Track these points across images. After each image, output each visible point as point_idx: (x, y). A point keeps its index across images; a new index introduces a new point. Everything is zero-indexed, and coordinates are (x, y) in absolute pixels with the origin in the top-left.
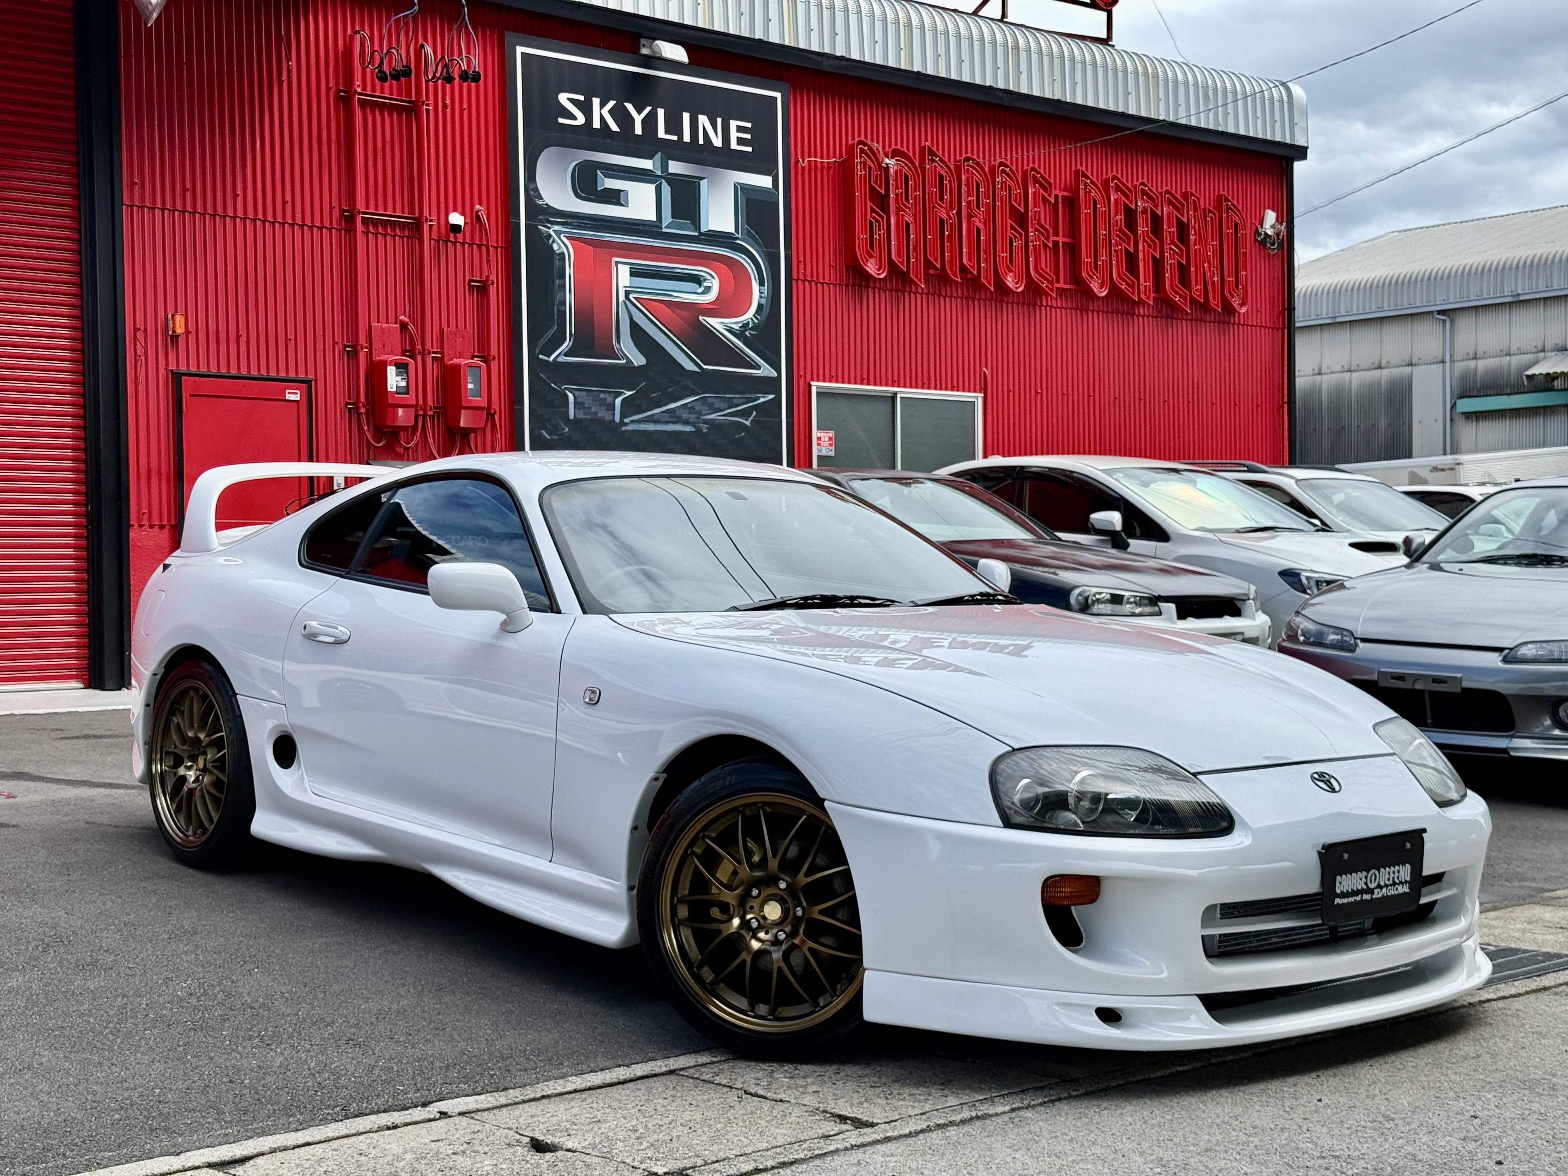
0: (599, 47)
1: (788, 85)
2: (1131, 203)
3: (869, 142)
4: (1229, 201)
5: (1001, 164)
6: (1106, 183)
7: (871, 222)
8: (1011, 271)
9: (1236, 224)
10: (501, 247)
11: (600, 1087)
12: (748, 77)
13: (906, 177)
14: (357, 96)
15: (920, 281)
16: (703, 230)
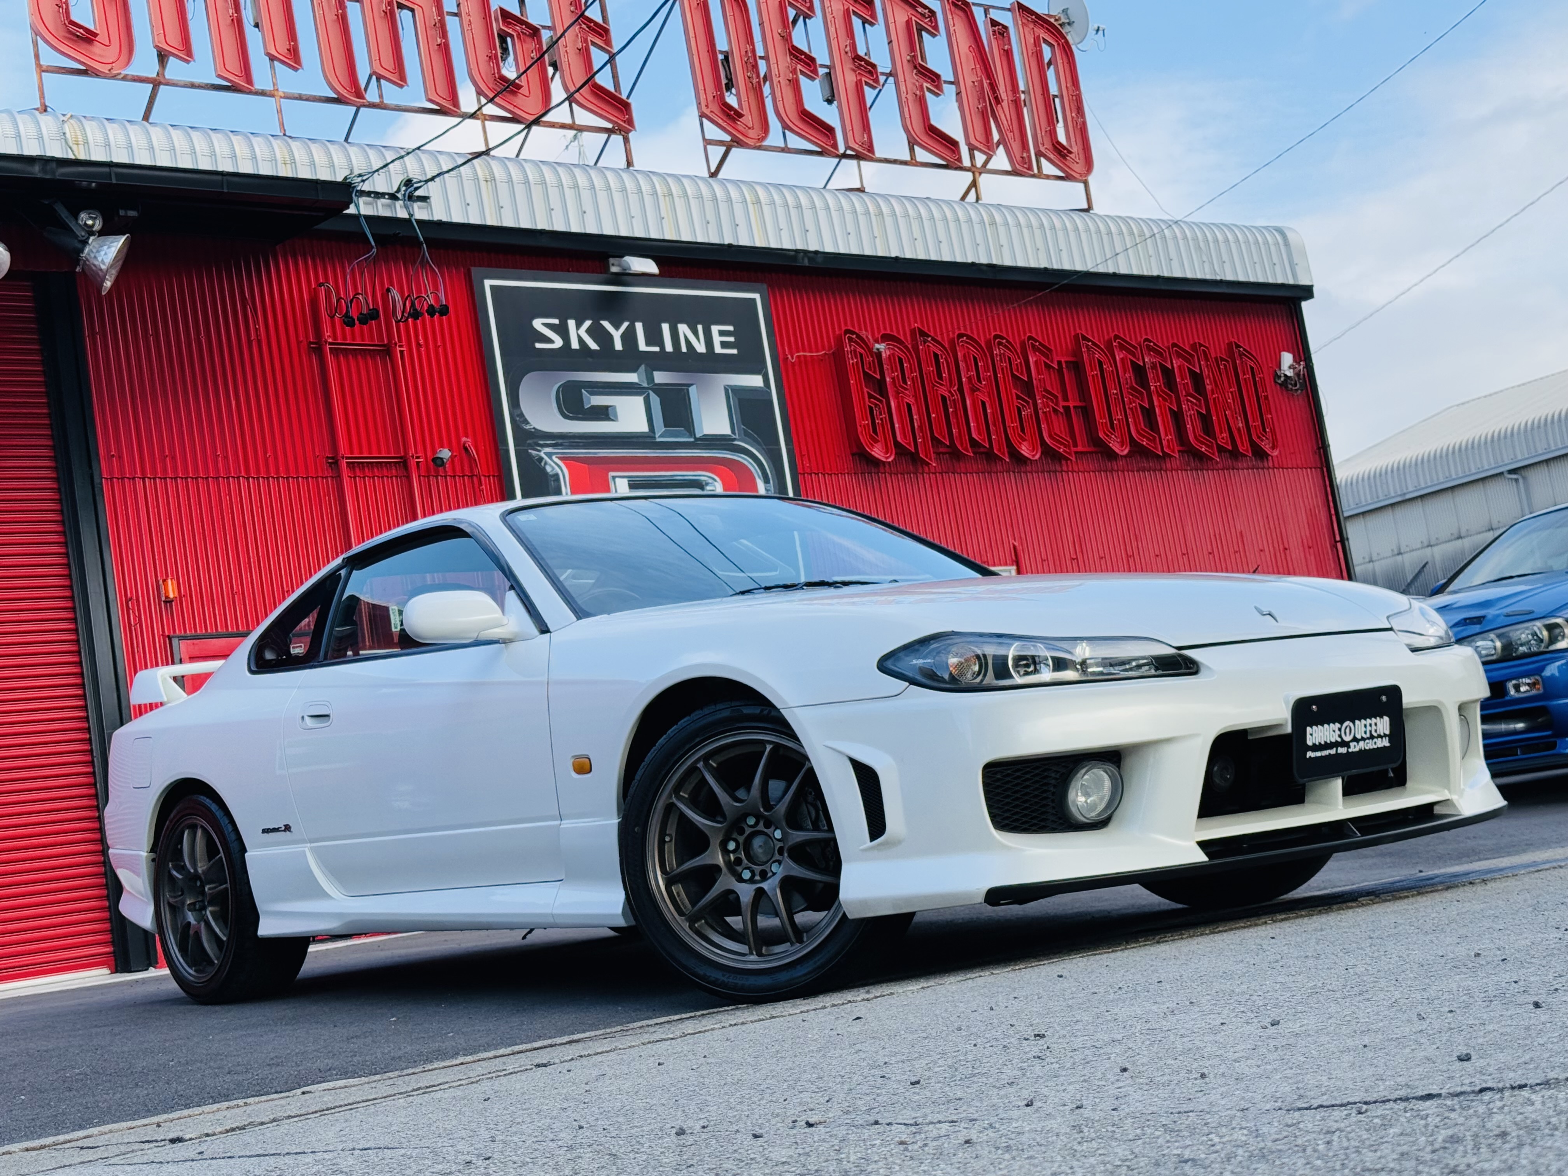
0: (569, 271)
1: (765, 286)
2: (1138, 359)
3: (857, 331)
4: (1241, 347)
5: (996, 336)
6: (1109, 344)
7: (871, 409)
8: (1024, 440)
9: (1252, 368)
10: (494, 476)
12: (723, 282)
13: (900, 360)
14: (328, 346)
15: (930, 459)
16: (698, 435)
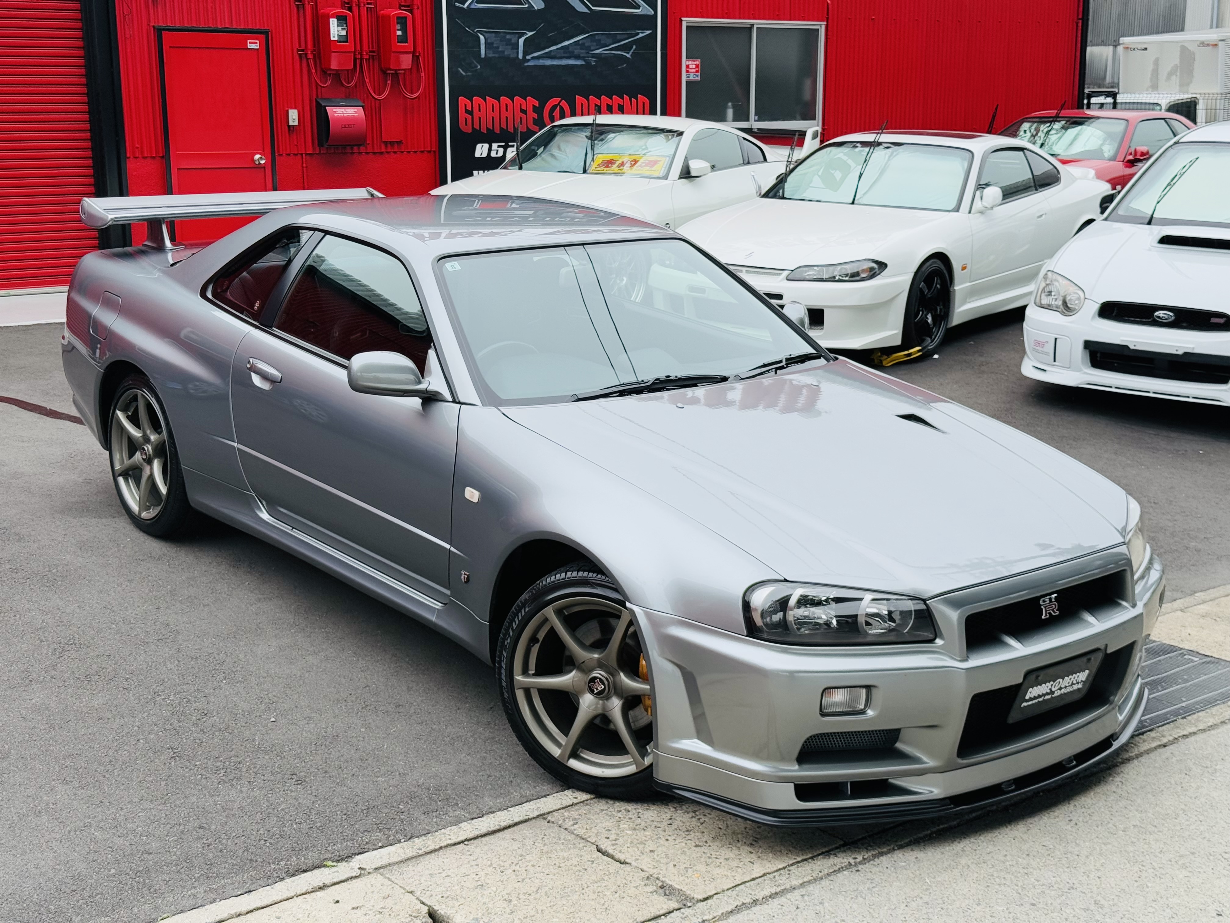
11: (485, 835)
